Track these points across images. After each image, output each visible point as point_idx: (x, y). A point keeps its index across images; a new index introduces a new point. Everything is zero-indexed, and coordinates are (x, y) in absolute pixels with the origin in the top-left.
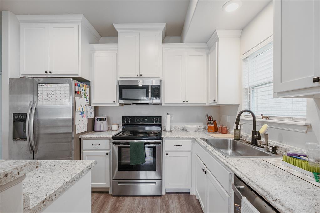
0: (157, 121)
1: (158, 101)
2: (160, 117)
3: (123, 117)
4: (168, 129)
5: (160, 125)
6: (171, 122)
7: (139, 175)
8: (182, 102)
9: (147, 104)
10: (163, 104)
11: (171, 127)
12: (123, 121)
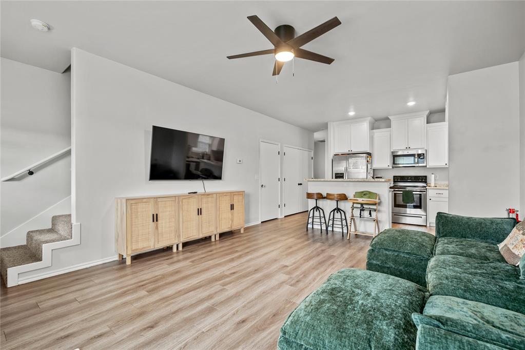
0: (424, 179)
1: (424, 165)
2: (426, 177)
3: (394, 177)
4: (433, 185)
5: (426, 182)
6: (435, 180)
7: (406, 211)
8: (445, 165)
9: (414, 166)
10: (427, 167)
11: (435, 184)
12: (394, 179)
